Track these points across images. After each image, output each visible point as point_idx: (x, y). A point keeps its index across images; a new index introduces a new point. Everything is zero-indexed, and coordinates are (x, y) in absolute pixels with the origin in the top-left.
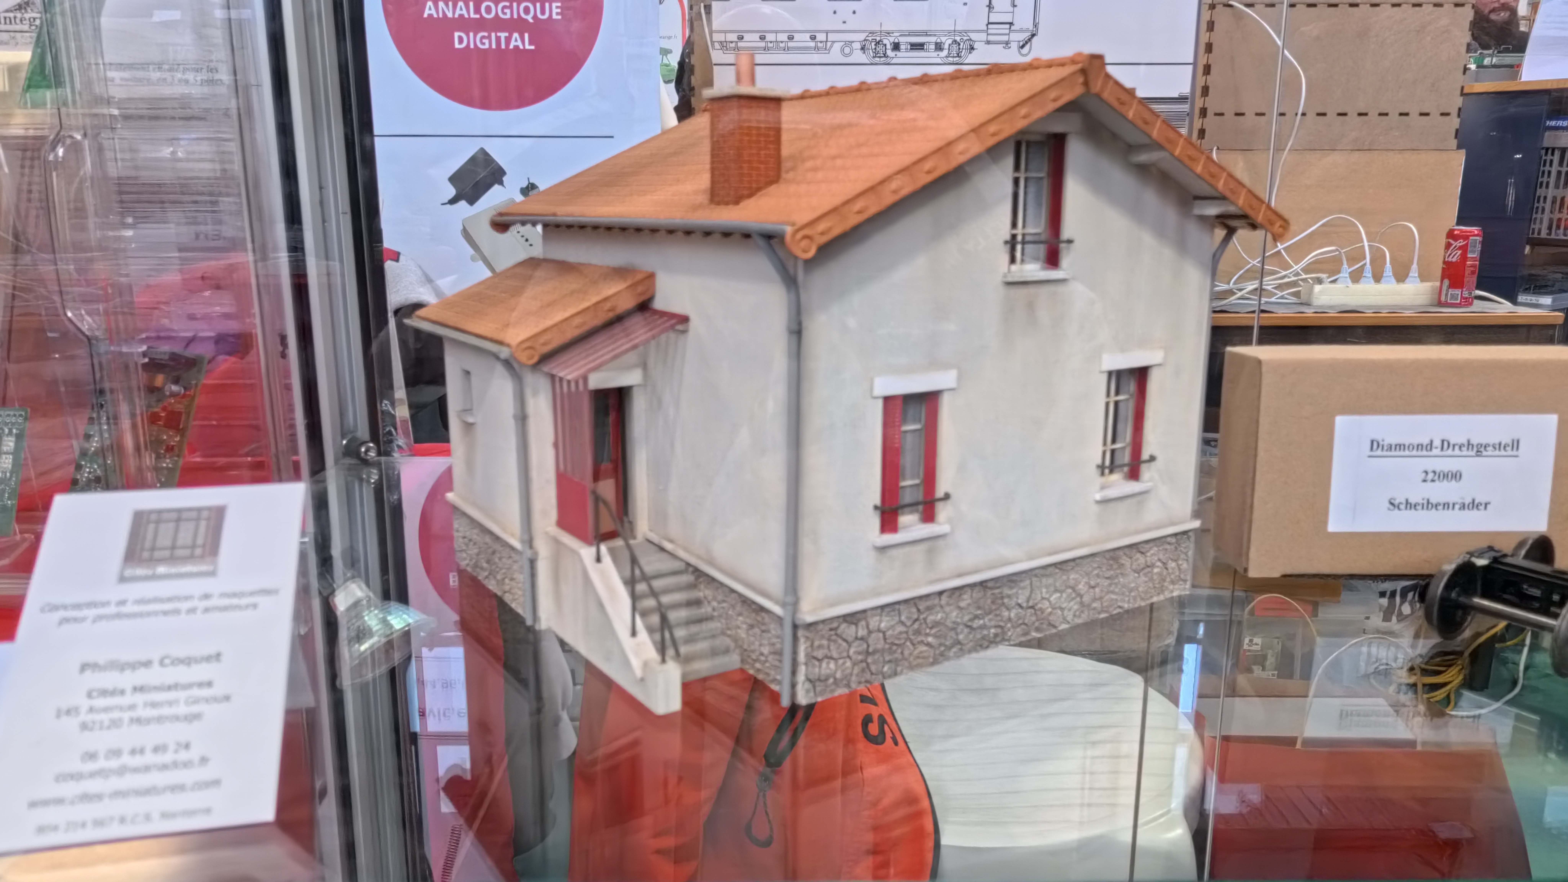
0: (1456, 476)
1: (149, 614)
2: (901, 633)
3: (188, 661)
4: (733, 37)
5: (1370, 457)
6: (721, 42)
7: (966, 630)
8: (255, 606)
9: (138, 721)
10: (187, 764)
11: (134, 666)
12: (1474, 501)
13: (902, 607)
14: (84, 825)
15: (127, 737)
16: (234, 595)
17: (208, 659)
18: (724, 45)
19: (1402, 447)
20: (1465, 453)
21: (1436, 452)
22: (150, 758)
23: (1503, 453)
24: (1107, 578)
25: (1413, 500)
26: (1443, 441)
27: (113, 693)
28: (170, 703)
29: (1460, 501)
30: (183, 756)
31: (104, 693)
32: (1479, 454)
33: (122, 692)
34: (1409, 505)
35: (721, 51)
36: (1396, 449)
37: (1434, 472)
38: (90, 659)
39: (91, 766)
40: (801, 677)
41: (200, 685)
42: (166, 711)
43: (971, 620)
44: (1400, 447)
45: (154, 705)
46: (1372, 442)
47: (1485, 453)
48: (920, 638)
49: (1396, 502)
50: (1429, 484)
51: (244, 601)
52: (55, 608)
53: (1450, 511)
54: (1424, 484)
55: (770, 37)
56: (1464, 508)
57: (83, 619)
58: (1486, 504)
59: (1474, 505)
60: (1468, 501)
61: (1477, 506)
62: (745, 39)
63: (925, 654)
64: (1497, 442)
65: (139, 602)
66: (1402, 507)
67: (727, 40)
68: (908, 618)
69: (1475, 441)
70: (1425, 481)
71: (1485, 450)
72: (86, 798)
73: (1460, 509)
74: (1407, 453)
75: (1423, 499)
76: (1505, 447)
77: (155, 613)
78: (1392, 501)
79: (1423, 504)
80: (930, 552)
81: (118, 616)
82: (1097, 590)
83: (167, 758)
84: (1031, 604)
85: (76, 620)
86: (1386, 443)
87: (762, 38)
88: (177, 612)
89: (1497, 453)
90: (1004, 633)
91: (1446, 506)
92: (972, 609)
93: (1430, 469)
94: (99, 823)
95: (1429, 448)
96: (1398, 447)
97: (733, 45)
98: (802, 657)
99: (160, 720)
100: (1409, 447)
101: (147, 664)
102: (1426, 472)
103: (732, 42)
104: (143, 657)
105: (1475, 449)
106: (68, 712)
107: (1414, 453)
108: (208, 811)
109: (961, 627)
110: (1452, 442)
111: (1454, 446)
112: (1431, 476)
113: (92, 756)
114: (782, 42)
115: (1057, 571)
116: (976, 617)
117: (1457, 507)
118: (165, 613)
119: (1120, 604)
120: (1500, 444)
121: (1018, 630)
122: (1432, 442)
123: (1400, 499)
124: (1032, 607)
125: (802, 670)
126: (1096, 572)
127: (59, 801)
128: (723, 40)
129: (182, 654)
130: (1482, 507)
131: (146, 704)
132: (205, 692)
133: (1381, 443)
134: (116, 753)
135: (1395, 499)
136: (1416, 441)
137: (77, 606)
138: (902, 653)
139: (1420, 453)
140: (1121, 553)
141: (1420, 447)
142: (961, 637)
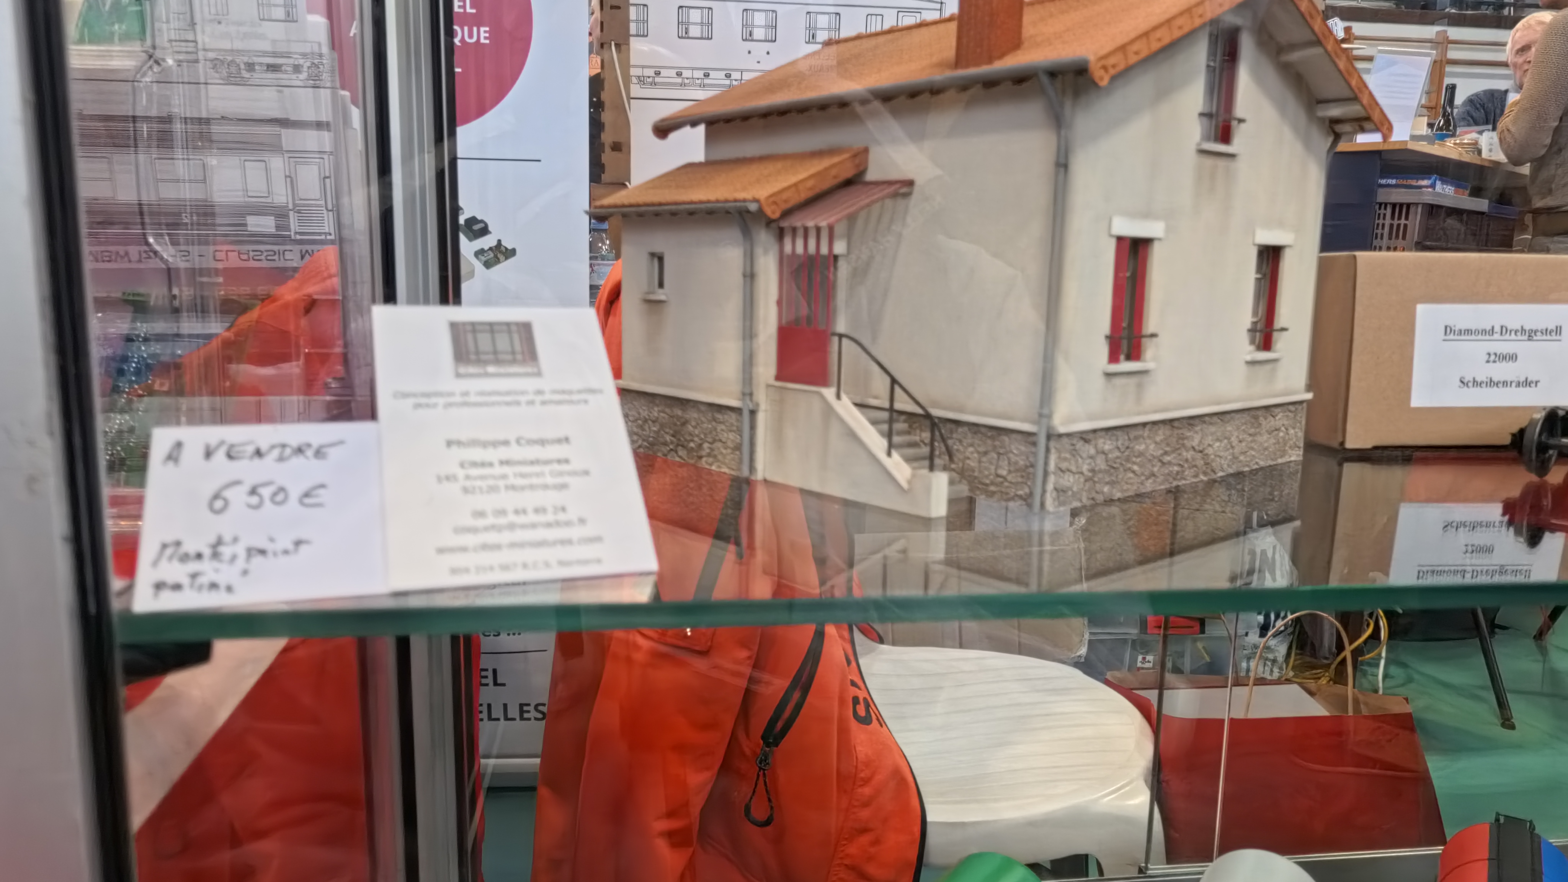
0: (1513, 357)
1: (493, 404)
2: (1118, 458)
3: (542, 442)
4: (650, 72)
5: (1444, 340)
6: (639, 77)
7: (1159, 464)
8: (586, 402)
9: (513, 488)
10: (568, 524)
11: (495, 444)
12: (1527, 379)
13: (1119, 433)
14: (491, 568)
15: (508, 500)
16: (563, 392)
17: (559, 441)
18: (641, 80)
19: (1470, 332)
20: (1520, 337)
21: (1496, 336)
22: (532, 518)
23: (1549, 337)
24: (1250, 435)
25: (1479, 379)
26: (1502, 327)
27: (483, 465)
28: (538, 475)
29: (1516, 380)
30: (562, 517)
31: (474, 464)
32: (1530, 338)
33: (491, 465)
34: (1476, 383)
35: (639, 85)
36: (1465, 333)
37: (1496, 354)
38: (454, 436)
39: (481, 523)
40: (1050, 486)
41: (559, 461)
42: (535, 481)
43: (1162, 455)
44: (1468, 332)
45: (523, 476)
46: (1446, 327)
47: (1535, 338)
48: (1129, 465)
49: (1465, 381)
50: (1491, 364)
51: (575, 397)
52: (405, 395)
53: (1508, 389)
54: (1488, 364)
55: (686, 74)
56: (1519, 386)
57: (435, 405)
58: (1537, 382)
59: (1527, 383)
60: (1522, 379)
61: (1530, 384)
62: (661, 75)
63: (1132, 481)
64: (1544, 328)
65: (482, 393)
66: (1470, 384)
67: (644, 75)
68: (1123, 444)
69: (1527, 328)
70: (1488, 362)
71: (1535, 335)
72: (485, 547)
73: (1516, 387)
74: (1473, 337)
75: (1487, 378)
76: (1550, 332)
77: (498, 404)
78: (1462, 380)
79: (1487, 383)
80: (1140, 386)
81: (465, 404)
82: (1244, 444)
83: (550, 517)
84: (1201, 449)
85: (428, 406)
86: (1457, 329)
87: (679, 74)
88: (518, 403)
89: (1544, 337)
90: (1183, 472)
91: (1505, 384)
92: (1163, 445)
93: (1492, 352)
94: (505, 568)
95: (1491, 332)
96: (1466, 333)
97: (650, 80)
98: (1052, 466)
99: (532, 487)
100: (1475, 332)
101: (506, 443)
102: (1489, 354)
103: (649, 77)
104: (501, 437)
105: (1527, 334)
106: (448, 478)
107: (1480, 337)
108: (599, 561)
109: (1156, 460)
110: (1509, 328)
111: (1511, 331)
112: (1493, 357)
113: (481, 514)
114: (698, 79)
115: (1219, 421)
116: (1166, 453)
117: (1514, 385)
118: (508, 404)
119: (1257, 460)
120: (1547, 330)
121: (1192, 471)
122: (1493, 328)
123: (1468, 378)
124: (1201, 452)
125: (1052, 479)
126: (1243, 428)
127: (464, 549)
128: (641, 75)
129: (534, 435)
130: (1533, 385)
131: (515, 475)
132: (565, 467)
133: (1453, 328)
134: (502, 512)
135: (1464, 378)
136: (1480, 328)
137: (427, 395)
138: (1117, 476)
139: (1484, 337)
140: (1260, 413)
141: (1484, 332)
142: (1155, 469)
